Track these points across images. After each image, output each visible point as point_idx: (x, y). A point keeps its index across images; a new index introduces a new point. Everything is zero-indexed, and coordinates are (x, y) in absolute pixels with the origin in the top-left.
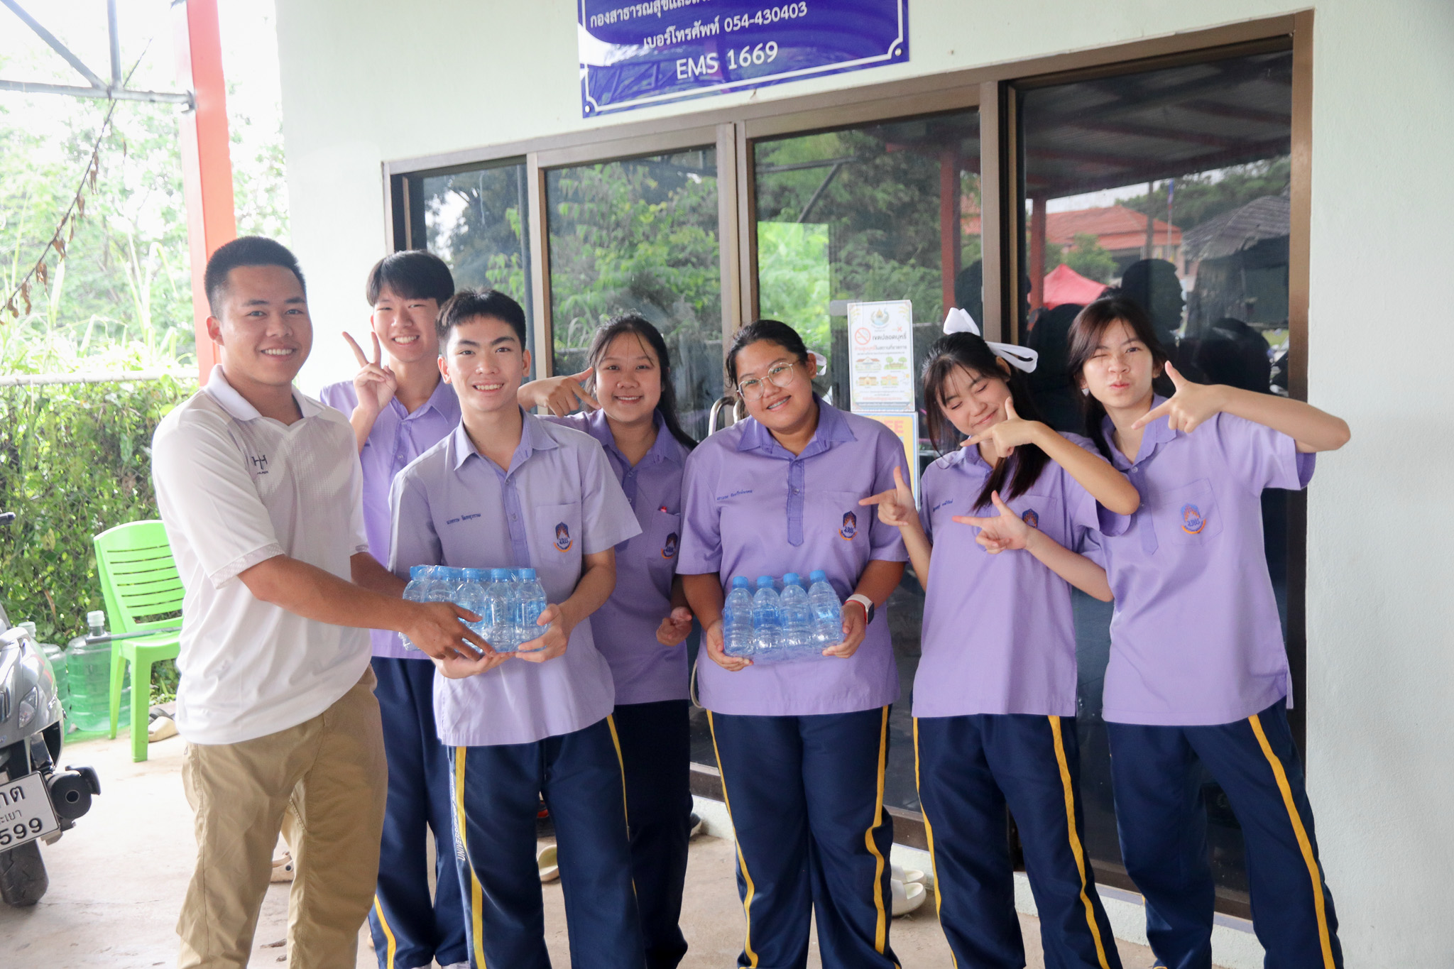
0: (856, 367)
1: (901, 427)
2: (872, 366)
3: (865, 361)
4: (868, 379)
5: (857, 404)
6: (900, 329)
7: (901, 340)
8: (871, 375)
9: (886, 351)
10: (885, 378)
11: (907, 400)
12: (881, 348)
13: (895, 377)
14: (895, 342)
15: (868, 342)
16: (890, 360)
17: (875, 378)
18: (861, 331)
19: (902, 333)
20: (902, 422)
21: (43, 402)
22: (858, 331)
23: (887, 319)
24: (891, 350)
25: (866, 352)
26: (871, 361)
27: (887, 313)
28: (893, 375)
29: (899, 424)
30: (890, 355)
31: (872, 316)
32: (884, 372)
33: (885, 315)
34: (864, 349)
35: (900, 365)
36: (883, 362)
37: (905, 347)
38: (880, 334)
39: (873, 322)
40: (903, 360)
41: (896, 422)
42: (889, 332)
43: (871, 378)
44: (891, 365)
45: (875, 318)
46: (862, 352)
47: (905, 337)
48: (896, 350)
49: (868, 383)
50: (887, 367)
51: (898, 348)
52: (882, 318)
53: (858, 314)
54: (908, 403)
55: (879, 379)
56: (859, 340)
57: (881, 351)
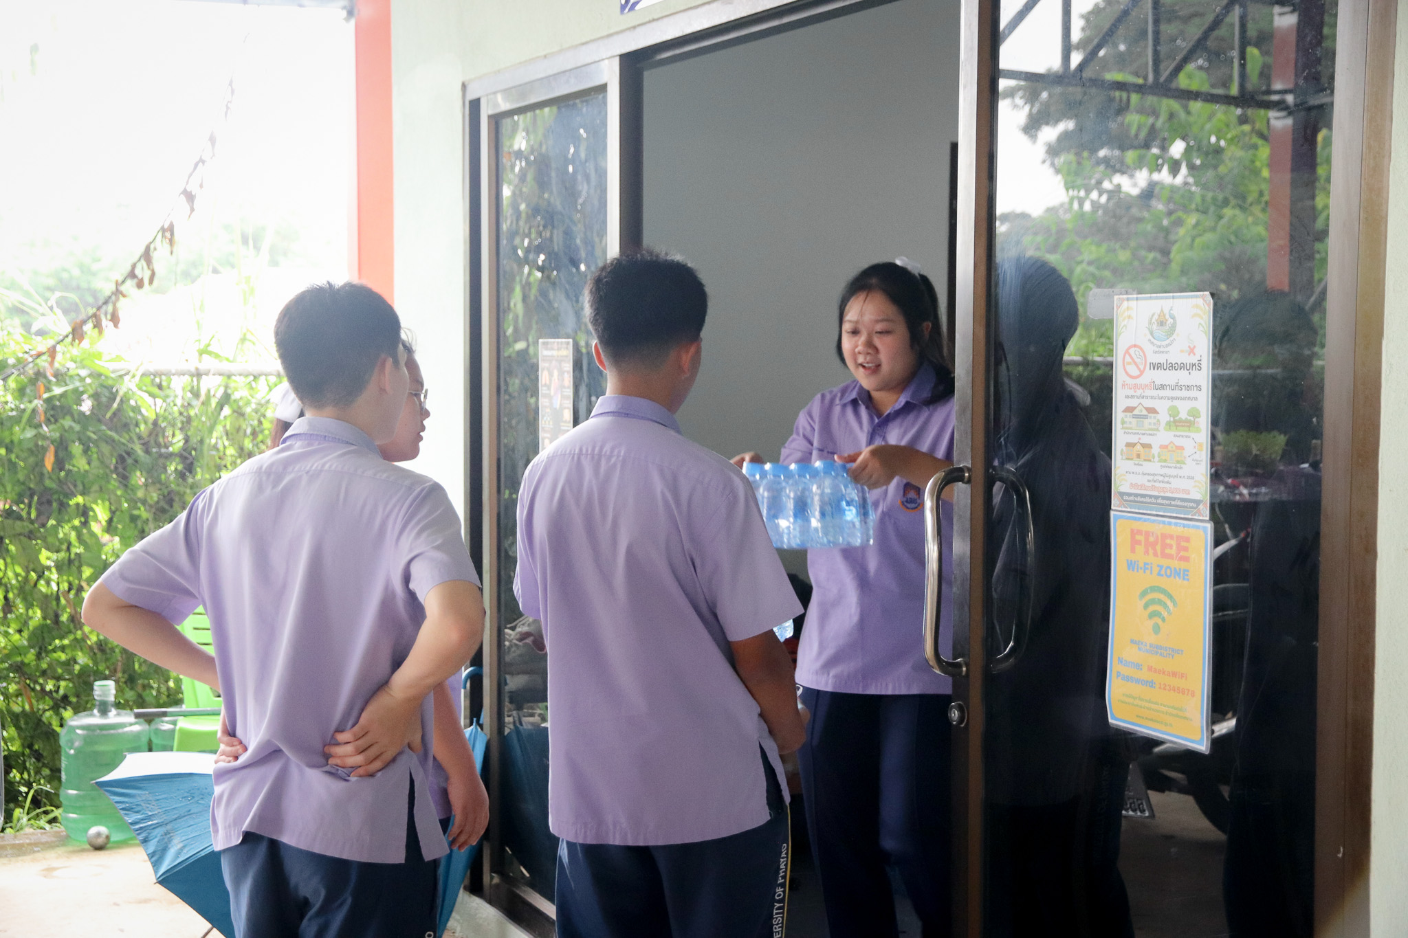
0: (1123, 422)
1: (1186, 549)
2: (1146, 422)
3: (1136, 412)
4: (1138, 447)
5: (1122, 494)
6: (1192, 351)
7: (1194, 372)
8: (1145, 440)
9: (1168, 393)
10: (1166, 447)
11: (1198, 497)
12: (1162, 387)
13: (1182, 448)
14: (1183, 377)
15: (1142, 372)
16: (1173, 412)
17: (1147, 446)
18: (1132, 351)
19: (1194, 360)
20: (1187, 540)
21: (226, 399)
22: (1127, 352)
23: (1173, 328)
24: (1177, 393)
25: (1139, 392)
26: (1144, 412)
27: (1173, 318)
28: (1179, 442)
29: (1184, 544)
30: (1176, 403)
31: (1150, 323)
32: (1164, 437)
33: (1170, 321)
34: (1135, 387)
35: (1189, 424)
36: (1164, 417)
37: (1199, 388)
38: (1161, 359)
39: (1152, 334)
40: (1194, 413)
41: (1180, 538)
42: (1175, 356)
43: (1144, 446)
44: (1176, 423)
45: (1155, 327)
46: (1131, 392)
47: (1197, 366)
48: (1184, 393)
49: (1138, 456)
50: (1168, 423)
51: (1188, 388)
52: (1165, 325)
53: (1129, 317)
54: (1198, 502)
55: (1155, 450)
56: (1127, 367)
57: (1161, 393)
